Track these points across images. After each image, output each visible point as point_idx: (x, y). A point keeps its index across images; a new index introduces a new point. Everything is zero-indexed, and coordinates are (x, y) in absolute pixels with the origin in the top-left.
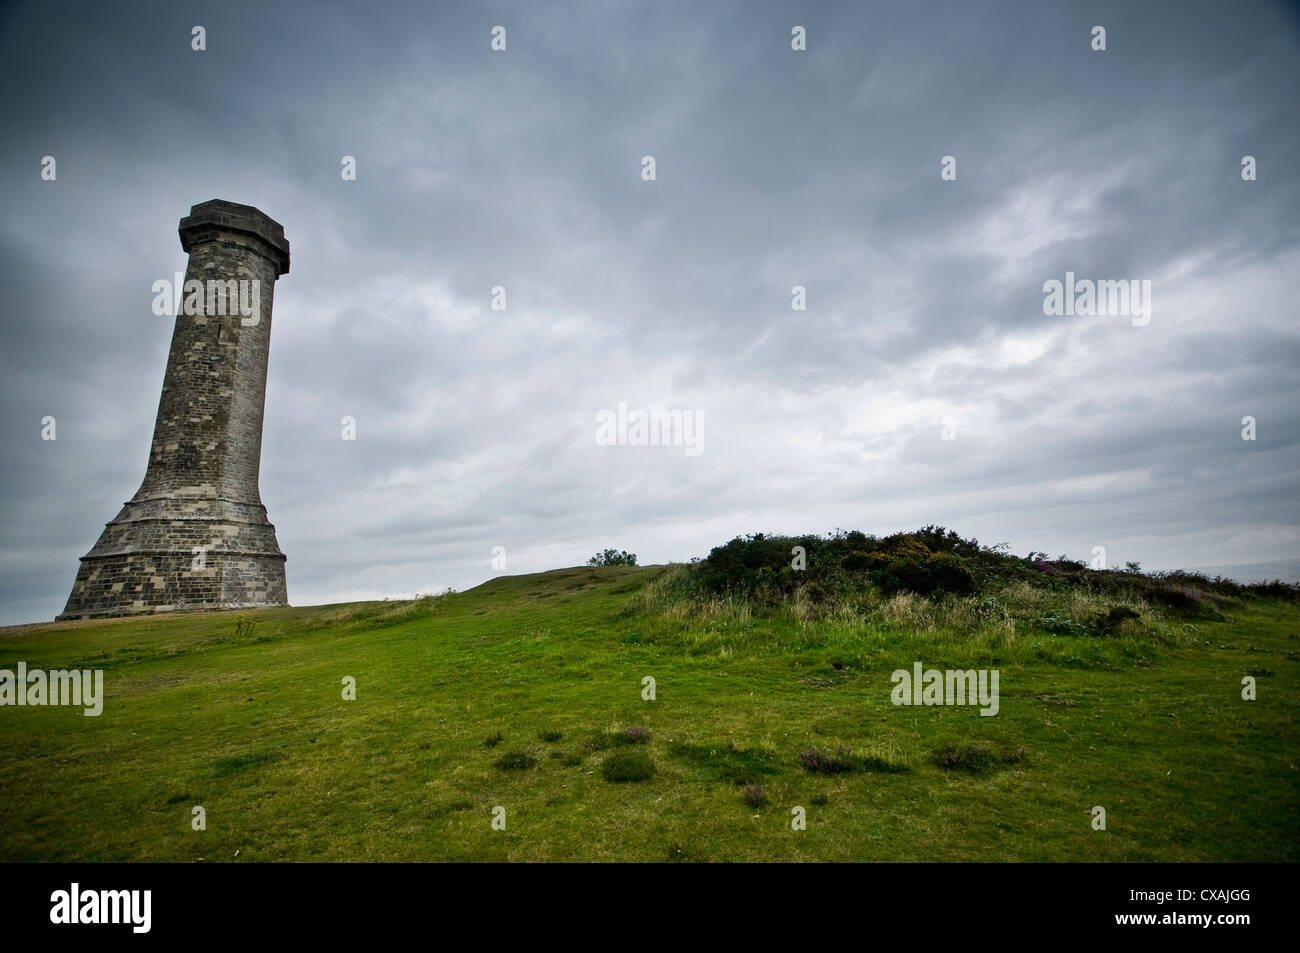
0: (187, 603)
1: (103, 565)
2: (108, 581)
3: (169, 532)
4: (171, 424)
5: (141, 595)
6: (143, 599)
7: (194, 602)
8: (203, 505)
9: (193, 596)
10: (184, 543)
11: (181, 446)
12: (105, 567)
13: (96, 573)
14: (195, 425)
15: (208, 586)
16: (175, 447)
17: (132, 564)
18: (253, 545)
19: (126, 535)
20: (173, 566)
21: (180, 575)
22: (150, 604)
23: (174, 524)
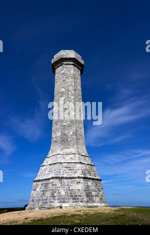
0: (73, 202)
1: (41, 183)
2: (44, 191)
3: (63, 168)
4: (58, 126)
5: (57, 198)
6: (58, 200)
7: (76, 202)
8: (72, 156)
9: (75, 199)
10: (69, 172)
11: (62, 134)
12: (42, 184)
13: (39, 187)
14: (65, 126)
15: (79, 194)
16: (60, 134)
17: (52, 183)
18: (91, 174)
19: (48, 170)
20: (66, 184)
21: (69, 188)
22: (60, 202)
23: (64, 164)
